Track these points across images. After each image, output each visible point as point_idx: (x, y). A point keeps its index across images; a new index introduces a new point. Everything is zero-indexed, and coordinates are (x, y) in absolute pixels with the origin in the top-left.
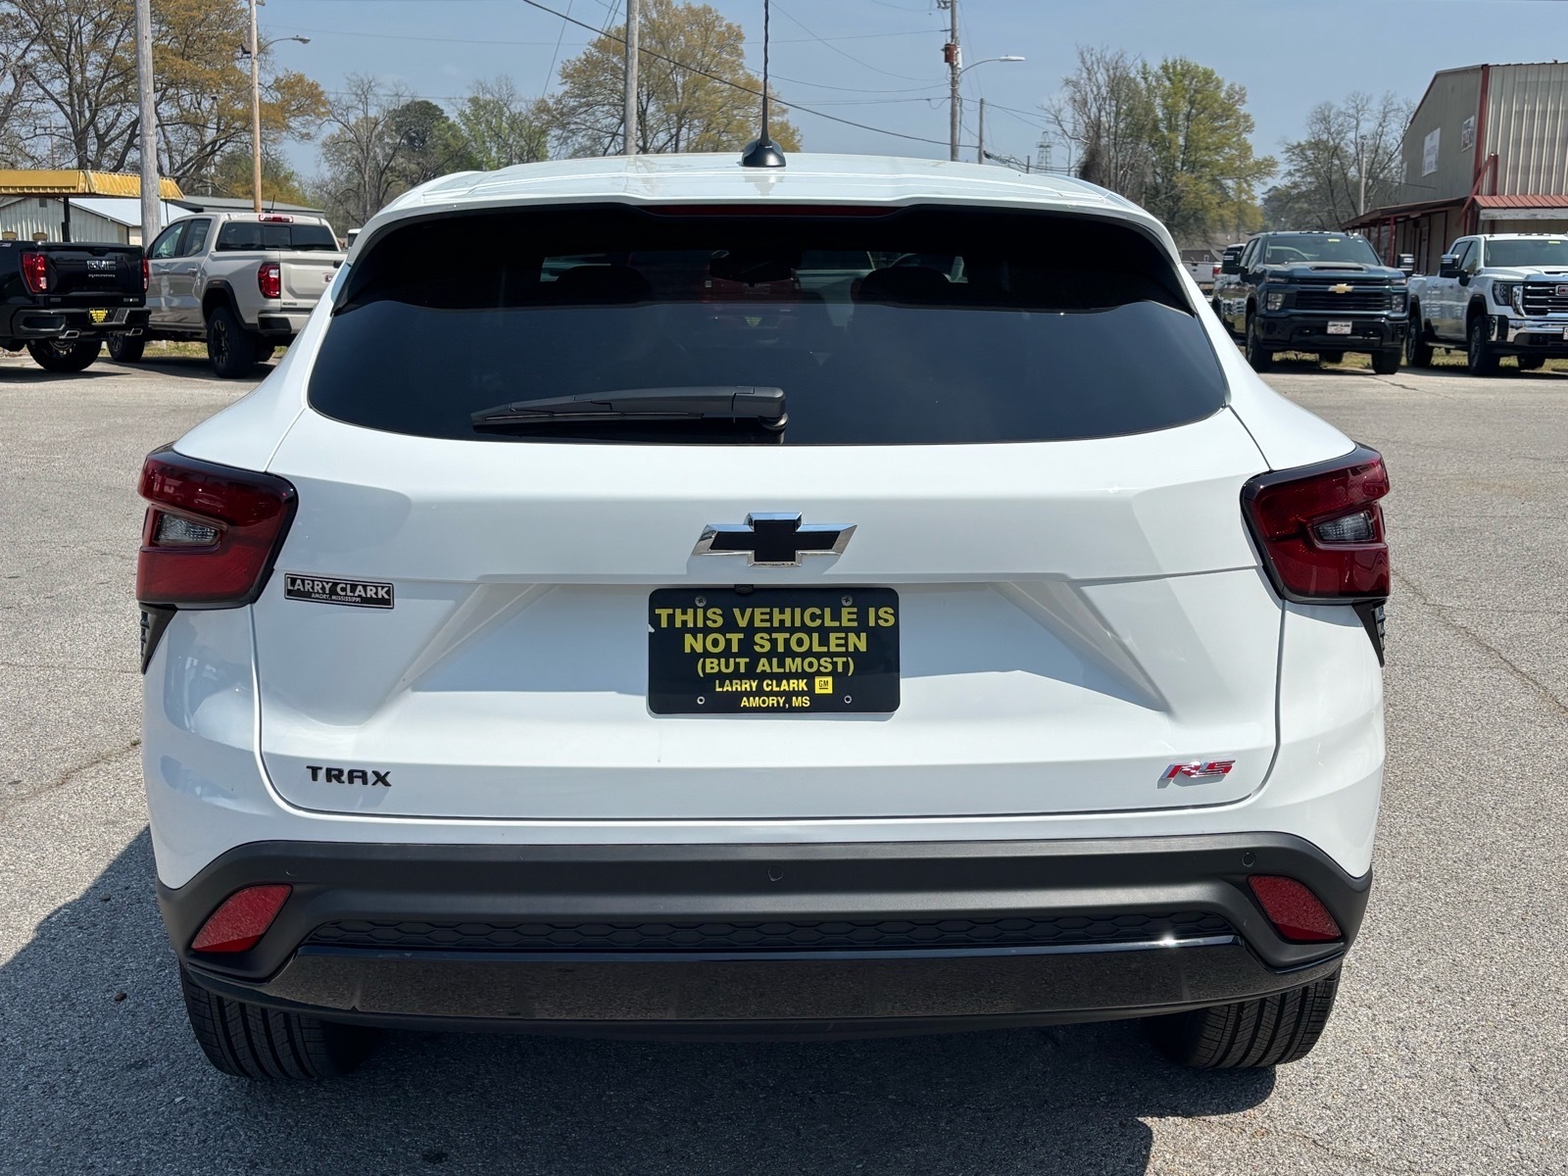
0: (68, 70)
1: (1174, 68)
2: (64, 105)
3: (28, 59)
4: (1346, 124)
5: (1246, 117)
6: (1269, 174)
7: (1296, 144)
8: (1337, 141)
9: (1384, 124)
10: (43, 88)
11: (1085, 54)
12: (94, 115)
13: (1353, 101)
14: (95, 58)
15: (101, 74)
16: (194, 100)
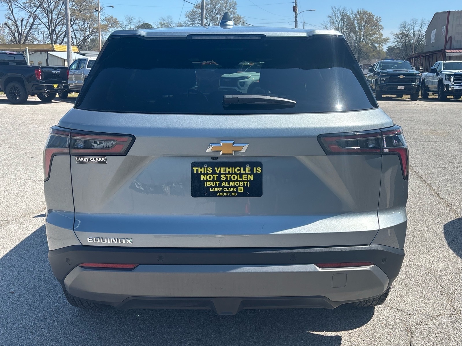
0: (48, 15)
1: (361, 12)
2: (47, 26)
3: (37, 12)
4: (410, 28)
5: (381, 26)
6: (387, 42)
7: (396, 34)
8: (408, 33)
9: (422, 28)
10: (41, 21)
11: (334, 9)
12: (55, 28)
13: (413, 21)
14: (55, 12)
15: (57, 17)
16: (83, 24)
